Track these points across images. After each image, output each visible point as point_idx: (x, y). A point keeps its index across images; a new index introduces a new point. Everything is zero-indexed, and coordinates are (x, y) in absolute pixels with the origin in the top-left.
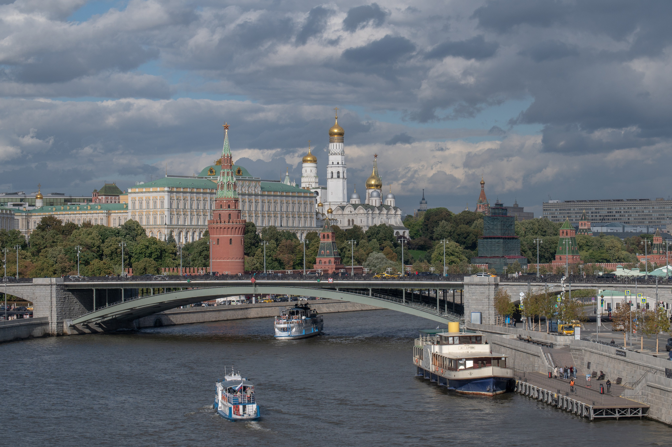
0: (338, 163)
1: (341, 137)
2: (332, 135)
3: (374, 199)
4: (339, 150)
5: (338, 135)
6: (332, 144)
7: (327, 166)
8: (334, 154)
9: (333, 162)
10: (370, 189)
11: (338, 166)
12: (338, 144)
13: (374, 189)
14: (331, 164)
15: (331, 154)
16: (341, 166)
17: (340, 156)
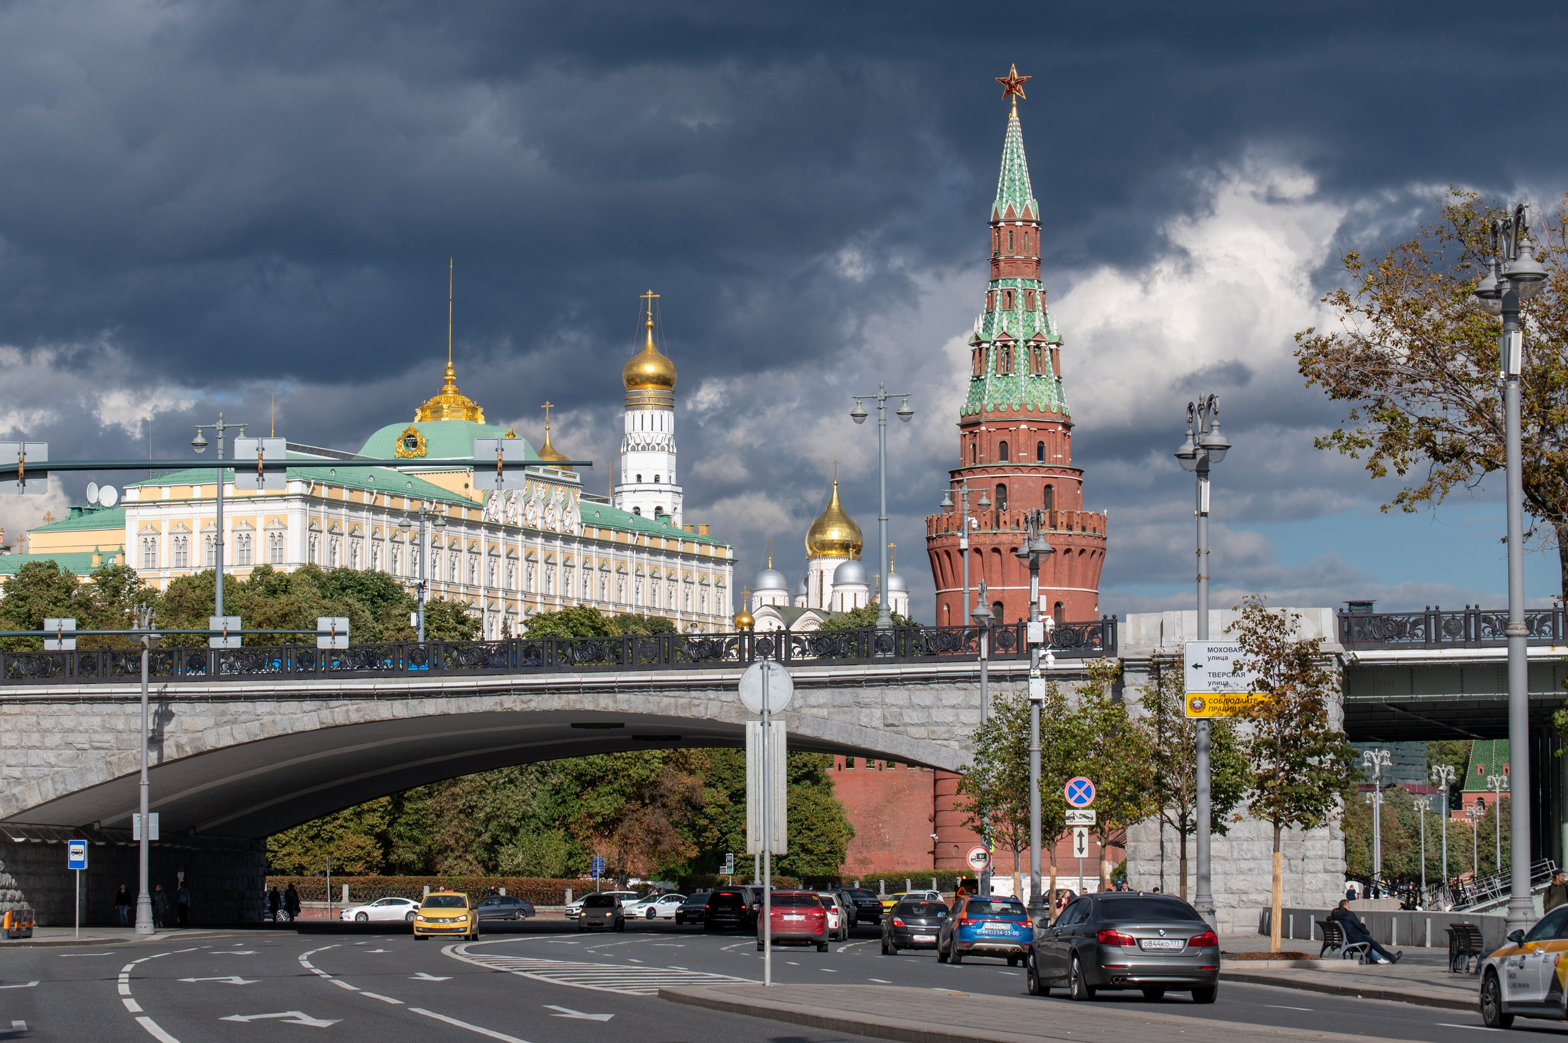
0: (657, 479)
1: (666, 391)
2: (637, 384)
3: (848, 591)
4: (661, 435)
5: (656, 383)
6: (638, 413)
7: (617, 489)
8: (644, 448)
9: (639, 477)
10: (825, 556)
11: (656, 487)
12: (657, 414)
13: (838, 557)
14: (635, 480)
15: (633, 449)
16: (669, 487)
17: (664, 456)
